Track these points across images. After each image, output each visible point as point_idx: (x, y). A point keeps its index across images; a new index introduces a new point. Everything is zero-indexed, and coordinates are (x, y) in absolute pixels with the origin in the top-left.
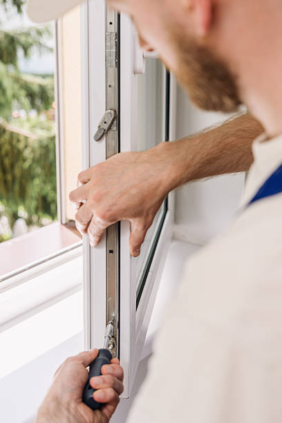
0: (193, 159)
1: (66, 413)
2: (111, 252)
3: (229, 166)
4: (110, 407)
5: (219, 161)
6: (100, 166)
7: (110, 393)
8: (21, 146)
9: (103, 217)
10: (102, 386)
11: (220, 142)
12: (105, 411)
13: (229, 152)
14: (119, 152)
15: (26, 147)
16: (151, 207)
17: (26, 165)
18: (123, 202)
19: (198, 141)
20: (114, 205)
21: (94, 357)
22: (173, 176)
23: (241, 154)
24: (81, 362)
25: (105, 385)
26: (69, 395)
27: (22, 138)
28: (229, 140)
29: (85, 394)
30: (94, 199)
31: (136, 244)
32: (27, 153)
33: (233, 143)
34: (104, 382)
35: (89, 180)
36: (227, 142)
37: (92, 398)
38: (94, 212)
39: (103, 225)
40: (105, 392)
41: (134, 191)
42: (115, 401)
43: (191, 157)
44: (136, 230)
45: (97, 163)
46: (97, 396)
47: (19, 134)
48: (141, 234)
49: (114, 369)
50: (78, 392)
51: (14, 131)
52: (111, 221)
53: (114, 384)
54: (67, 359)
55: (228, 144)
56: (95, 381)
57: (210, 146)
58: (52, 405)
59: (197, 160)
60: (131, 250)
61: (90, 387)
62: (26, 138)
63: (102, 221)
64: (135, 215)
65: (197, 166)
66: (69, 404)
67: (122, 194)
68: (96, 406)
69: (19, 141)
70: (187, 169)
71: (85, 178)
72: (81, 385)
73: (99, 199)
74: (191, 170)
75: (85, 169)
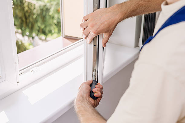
0: (127, 10)
1: (86, 100)
2: (95, 46)
3: (140, 12)
4: (99, 99)
5: (137, 11)
6: (92, 14)
7: (100, 94)
8: (32, 8)
9: (95, 33)
10: (97, 92)
11: (137, 4)
12: (98, 100)
13: (141, 7)
14: (99, 8)
15: (34, 9)
16: (112, 28)
17: (35, 16)
18: (102, 27)
19: (129, 3)
20: (98, 28)
21: (92, 82)
22: (120, 17)
23: (145, 7)
24: (88, 84)
25: (98, 91)
26: (86, 95)
27: (33, 5)
28: (141, 3)
29: (91, 94)
30: (91, 26)
31: (105, 43)
32: (35, 11)
33: (142, 4)
34: (97, 90)
35: (88, 19)
36: (140, 3)
37: (94, 96)
38: (91, 31)
39: (94, 36)
40: (98, 94)
41: (106, 23)
42: (101, 97)
43: (127, 9)
44: (106, 37)
45: (91, 13)
46: (95, 95)
47: (31, 3)
48: (107, 39)
49: (100, 86)
50: (89, 94)
51: (30, 2)
52: (97, 34)
53: (101, 91)
54: (83, 83)
55: (140, 4)
56: (94, 90)
57: (134, 5)
58: (81, 98)
59: (129, 10)
60: (103, 45)
61: (93, 92)
62: (35, 5)
63: (94, 34)
64: (106, 32)
65: (129, 13)
66: (86, 98)
67: (102, 24)
68: (95, 98)
69: (31, 6)
70: (126, 14)
71: (86, 19)
72: (89, 91)
73: (93, 26)
74: (127, 14)
75: (85, 15)
